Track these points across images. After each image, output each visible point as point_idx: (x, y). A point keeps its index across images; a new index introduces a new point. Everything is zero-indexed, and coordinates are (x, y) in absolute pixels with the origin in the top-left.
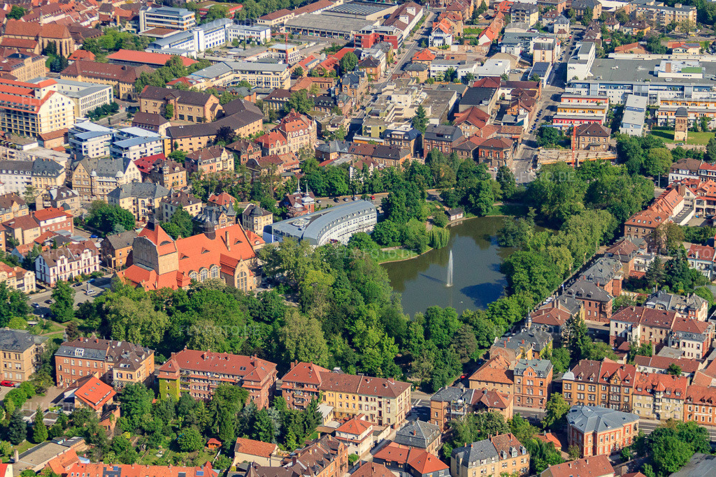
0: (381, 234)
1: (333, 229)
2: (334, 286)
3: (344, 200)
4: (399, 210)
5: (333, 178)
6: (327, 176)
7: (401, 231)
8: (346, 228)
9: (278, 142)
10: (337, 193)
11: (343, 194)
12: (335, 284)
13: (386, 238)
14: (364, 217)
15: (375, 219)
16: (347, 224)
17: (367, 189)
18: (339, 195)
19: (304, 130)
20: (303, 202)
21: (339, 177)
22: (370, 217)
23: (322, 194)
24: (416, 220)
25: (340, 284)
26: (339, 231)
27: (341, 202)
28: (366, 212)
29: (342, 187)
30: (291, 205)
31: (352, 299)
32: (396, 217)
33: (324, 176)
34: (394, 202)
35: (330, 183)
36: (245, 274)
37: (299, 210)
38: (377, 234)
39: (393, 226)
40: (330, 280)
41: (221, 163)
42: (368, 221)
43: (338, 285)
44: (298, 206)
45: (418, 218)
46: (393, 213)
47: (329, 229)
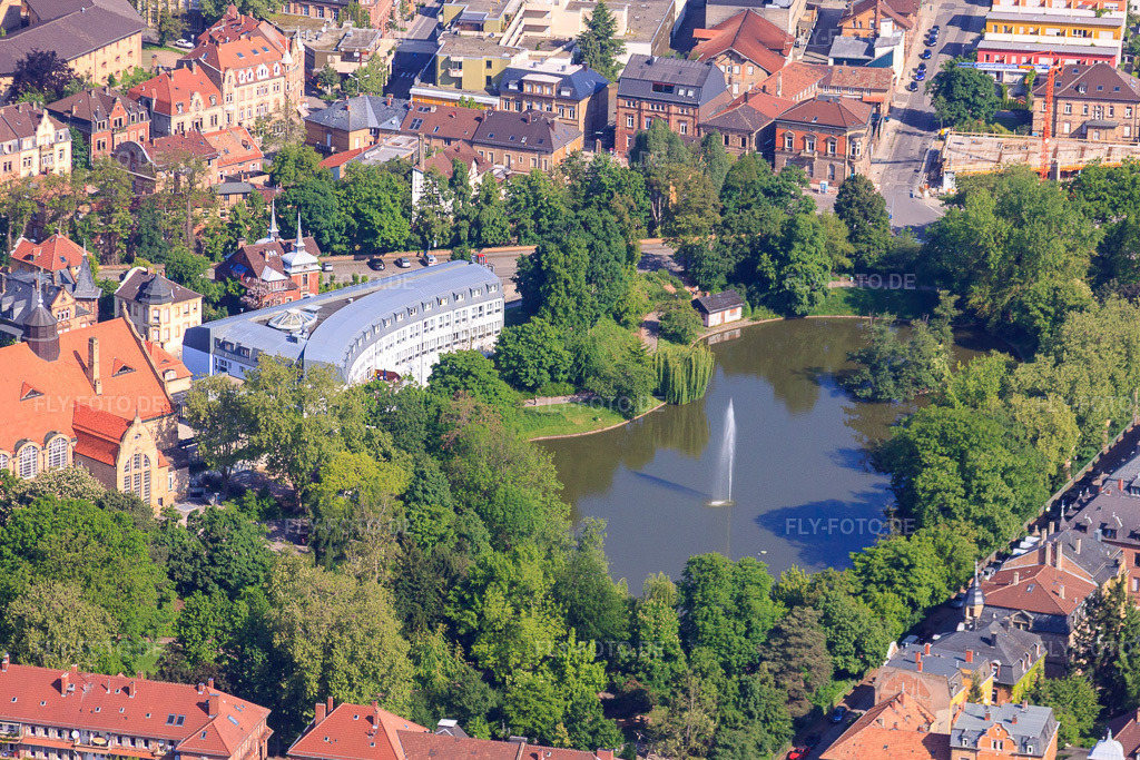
0: (520, 359)
1: (384, 341)
2: (407, 497)
3: (399, 263)
4: (568, 292)
5: (369, 200)
6: (349, 193)
7: (577, 350)
8: (418, 341)
9: (197, 96)
10: (378, 243)
11: (396, 247)
12: (411, 491)
13: (532, 371)
14: (469, 308)
15: (500, 317)
16: (422, 328)
17: (464, 234)
18: (384, 251)
19: (269, 65)
20: (286, 264)
21: (385, 197)
22: (485, 310)
23: (336, 247)
24: (611, 323)
25: (425, 491)
26: (398, 348)
27: (389, 270)
28: (476, 295)
29: (392, 227)
30: (254, 275)
31: (461, 536)
32: (560, 312)
33: (343, 193)
34: (557, 268)
35: (358, 215)
36: (147, 461)
37: (278, 287)
38: (507, 358)
39: (552, 337)
40: (396, 478)
41: (36, 153)
42: (479, 322)
43: (419, 494)
44: (271, 275)
45: (617, 318)
46: (553, 300)
47: (374, 341)
